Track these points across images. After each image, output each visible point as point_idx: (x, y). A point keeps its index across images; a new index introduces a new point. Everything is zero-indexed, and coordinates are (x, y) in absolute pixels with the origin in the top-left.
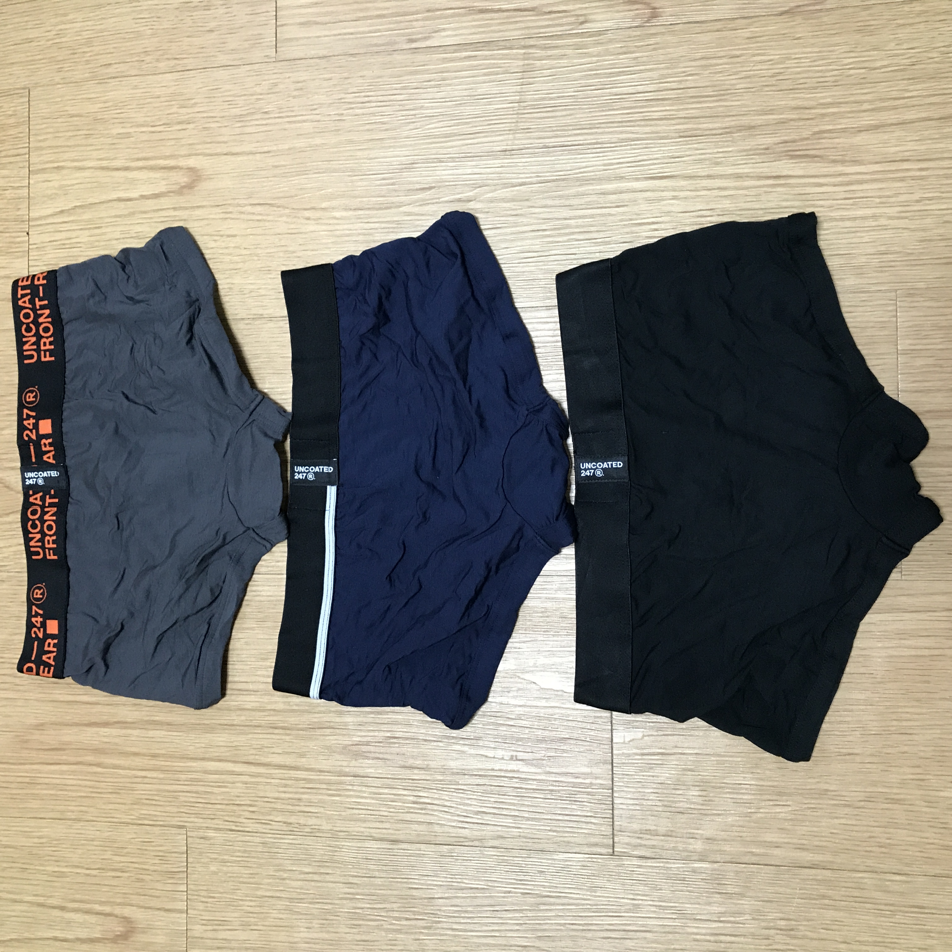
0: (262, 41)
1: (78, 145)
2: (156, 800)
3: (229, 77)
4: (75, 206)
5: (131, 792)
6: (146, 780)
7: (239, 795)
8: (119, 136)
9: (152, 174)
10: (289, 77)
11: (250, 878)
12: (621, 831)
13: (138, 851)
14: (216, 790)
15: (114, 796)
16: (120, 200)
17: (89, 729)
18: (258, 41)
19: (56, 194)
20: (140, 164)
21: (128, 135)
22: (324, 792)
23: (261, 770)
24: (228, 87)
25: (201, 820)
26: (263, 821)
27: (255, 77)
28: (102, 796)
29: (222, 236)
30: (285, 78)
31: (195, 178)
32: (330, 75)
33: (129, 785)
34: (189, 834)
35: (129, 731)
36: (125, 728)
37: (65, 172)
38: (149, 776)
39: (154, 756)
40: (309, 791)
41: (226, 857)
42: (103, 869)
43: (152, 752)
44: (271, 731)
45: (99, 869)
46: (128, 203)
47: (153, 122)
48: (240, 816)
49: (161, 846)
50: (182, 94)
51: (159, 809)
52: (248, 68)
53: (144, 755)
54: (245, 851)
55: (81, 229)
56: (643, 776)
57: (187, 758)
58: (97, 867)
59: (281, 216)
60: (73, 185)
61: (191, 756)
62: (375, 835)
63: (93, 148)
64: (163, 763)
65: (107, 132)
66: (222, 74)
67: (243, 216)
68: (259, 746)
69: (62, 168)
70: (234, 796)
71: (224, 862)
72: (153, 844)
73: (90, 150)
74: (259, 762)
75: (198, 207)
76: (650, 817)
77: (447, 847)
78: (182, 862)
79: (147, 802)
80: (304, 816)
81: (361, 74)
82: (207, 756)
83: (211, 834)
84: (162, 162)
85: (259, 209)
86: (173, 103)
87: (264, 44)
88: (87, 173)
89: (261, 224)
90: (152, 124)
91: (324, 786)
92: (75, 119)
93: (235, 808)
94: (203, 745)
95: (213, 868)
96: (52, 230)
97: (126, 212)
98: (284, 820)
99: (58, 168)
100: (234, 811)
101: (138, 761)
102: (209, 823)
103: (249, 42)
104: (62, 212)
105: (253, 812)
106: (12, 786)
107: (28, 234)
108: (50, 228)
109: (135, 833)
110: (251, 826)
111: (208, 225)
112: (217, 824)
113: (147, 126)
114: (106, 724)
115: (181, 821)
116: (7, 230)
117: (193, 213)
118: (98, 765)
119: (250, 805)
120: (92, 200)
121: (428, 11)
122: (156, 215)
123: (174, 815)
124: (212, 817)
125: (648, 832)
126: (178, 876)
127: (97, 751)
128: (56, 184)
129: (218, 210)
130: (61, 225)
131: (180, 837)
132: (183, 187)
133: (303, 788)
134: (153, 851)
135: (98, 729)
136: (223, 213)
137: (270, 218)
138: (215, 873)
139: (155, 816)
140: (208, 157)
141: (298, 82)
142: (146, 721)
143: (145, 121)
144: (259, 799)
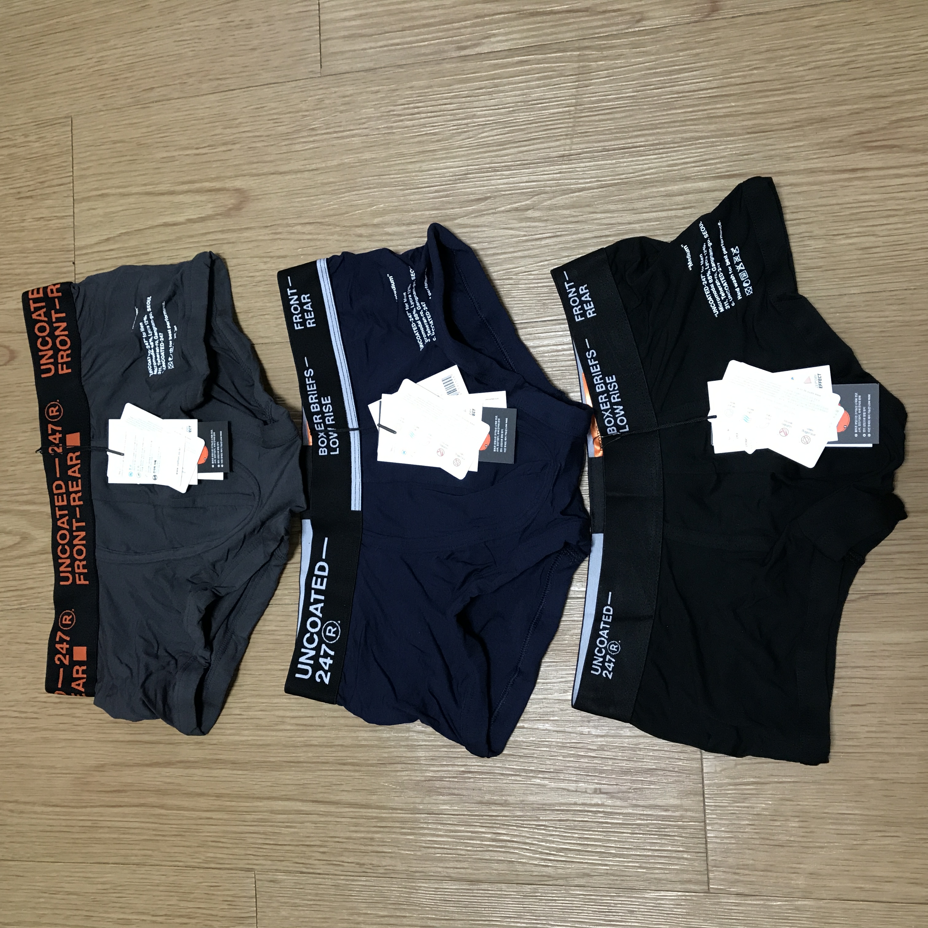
0: (306, 56)
1: (123, 172)
2: (222, 842)
3: (274, 95)
4: (122, 233)
5: (196, 834)
6: (212, 822)
7: (308, 835)
8: (165, 160)
9: (198, 198)
10: (335, 92)
11: (323, 922)
12: (715, 867)
13: (206, 896)
14: (284, 830)
15: (179, 838)
16: (166, 225)
17: (149, 769)
18: (302, 57)
19: (101, 222)
20: (186, 187)
21: (172, 159)
22: (398, 830)
23: (332, 809)
24: (273, 105)
25: (269, 862)
26: (335, 863)
27: (300, 94)
28: (167, 838)
29: (272, 257)
30: (332, 93)
31: (242, 200)
32: (377, 88)
33: (195, 827)
34: (257, 877)
35: (192, 771)
36: (189, 767)
37: (110, 199)
38: (214, 817)
39: (219, 796)
40: (382, 829)
41: (297, 901)
42: (169, 916)
43: (217, 792)
44: (340, 767)
45: (166, 915)
46: (175, 227)
47: (197, 144)
48: (309, 858)
49: (229, 890)
50: (225, 114)
51: (226, 851)
52: (293, 84)
53: (208, 795)
54: (317, 895)
55: (128, 256)
56: (738, 807)
57: (253, 798)
58: (163, 913)
59: (333, 234)
60: (118, 212)
61: (257, 796)
62: (453, 875)
63: (137, 173)
64: (228, 803)
65: (151, 156)
66: (267, 91)
67: (293, 236)
68: (327, 784)
69: (107, 195)
70: (303, 837)
71: (296, 905)
72: (220, 888)
73: (135, 176)
74: (328, 800)
75: (247, 229)
76: (747, 851)
77: (530, 886)
78: (252, 907)
79: (213, 844)
80: (378, 856)
81: (409, 85)
82: (274, 795)
83: (280, 876)
84: (207, 185)
85: (309, 228)
86: (217, 124)
87: (309, 60)
88: (132, 200)
89: (312, 243)
90: (196, 146)
91: (398, 825)
92: (119, 145)
93: (304, 849)
94: (269, 784)
95: (284, 913)
96: (98, 258)
97: (173, 237)
98: (356, 861)
99: (102, 195)
100: (304, 852)
101: (203, 802)
102: (279, 866)
103: (293, 59)
104: (108, 240)
105: (324, 853)
106: (74, 830)
107: (74, 263)
108: (96, 257)
109: (202, 877)
110: (322, 868)
111: (258, 246)
112: (287, 867)
113: (192, 148)
114: (168, 764)
115: (248, 864)
116: (53, 261)
117: (240, 235)
118: (162, 807)
119: (321, 846)
120: (137, 227)
121: (477, 17)
122: (205, 238)
123: (242, 857)
124: (282, 859)
125: (746, 867)
126: (248, 922)
127: (159, 792)
128: (100, 212)
129: (267, 231)
130: (107, 253)
131: (249, 880)
132: (230, 209)
133: (375, 827)
134: (221, 895)
135: (160, 769)
136: (272, 233)
137: (320, 237)
138: (286, 918)
139: (222, 859)
140: (256, 178)
141: (344, 97)
142: (210, 760)
143: (189, 144)
144: (329, 839)
